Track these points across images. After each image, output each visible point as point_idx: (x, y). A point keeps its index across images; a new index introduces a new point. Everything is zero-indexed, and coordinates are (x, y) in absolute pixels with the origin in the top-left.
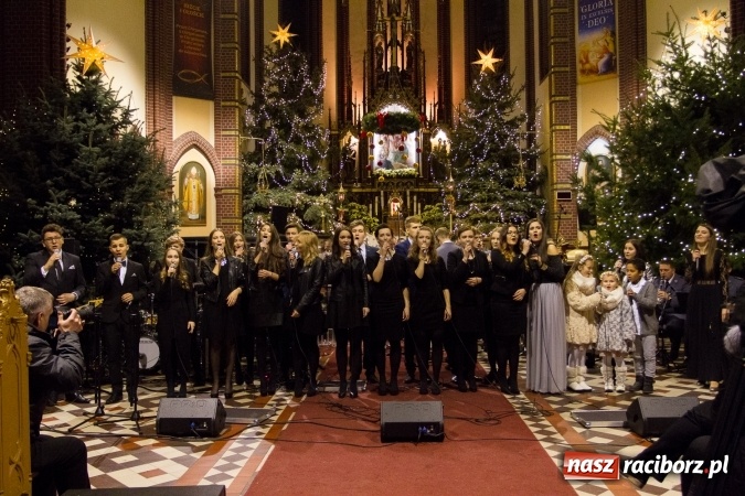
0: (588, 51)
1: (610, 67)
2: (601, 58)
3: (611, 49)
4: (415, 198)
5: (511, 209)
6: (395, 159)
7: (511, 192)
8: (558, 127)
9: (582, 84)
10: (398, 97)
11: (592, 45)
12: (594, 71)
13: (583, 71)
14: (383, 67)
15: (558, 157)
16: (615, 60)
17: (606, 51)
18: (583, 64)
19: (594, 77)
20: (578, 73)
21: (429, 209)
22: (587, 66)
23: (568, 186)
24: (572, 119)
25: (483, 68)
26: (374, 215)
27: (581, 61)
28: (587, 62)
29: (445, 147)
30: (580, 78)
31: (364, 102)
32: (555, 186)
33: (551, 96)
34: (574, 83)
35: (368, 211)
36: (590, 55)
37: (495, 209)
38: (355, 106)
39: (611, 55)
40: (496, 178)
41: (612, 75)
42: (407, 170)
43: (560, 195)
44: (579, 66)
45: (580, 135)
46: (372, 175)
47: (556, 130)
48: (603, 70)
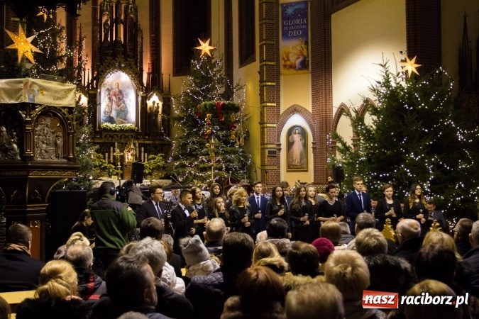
0: (289, 53)
1: (304, 65)
2: (298, 58)
3: (305, 54)
4: (143, 149)
5: (230, 161)
6: (118, 116)
7: (229, 148)
8: (268, 104)
9: (284, 75)
10: (123, 65)
11: (291, 49)
12: (292, 67)
13: (285, 66)
14: (109, 39)
15: (268, 125)
16: (308, 61)
17: (301, 53)
18: (285, 61)
19: (292, 71)
20: (281, 67)
21: (154, 158)
22: (288, 63)
23: (274, 146)
24: (277, 99)
25: (203, 53)
26: (109, 163)
27: (283, 59)
28: (288, 60)
29: (158, 107)
30: (282, 70)
31: (92, 67)
32: (266, 146)
33: (261, 81)
34: (278, 74)
35: (104, 158)
36: (290, 55)
37: (219, 161)
38: (84, 70)
39: (305, 58)
40: (218, 137)
41: (305, 71)
42: (128, 125)
43: (270, 152)
44: (282, 62)
45: (282, 110)
46: (99, 128)
47: (266, 106)
48: (300, 67)
